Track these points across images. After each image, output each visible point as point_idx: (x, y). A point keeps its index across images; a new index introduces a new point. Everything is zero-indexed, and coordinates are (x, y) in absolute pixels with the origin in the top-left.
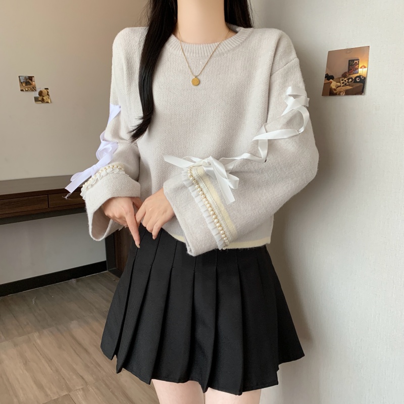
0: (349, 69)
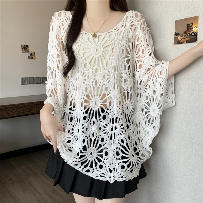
0: (188, 29)
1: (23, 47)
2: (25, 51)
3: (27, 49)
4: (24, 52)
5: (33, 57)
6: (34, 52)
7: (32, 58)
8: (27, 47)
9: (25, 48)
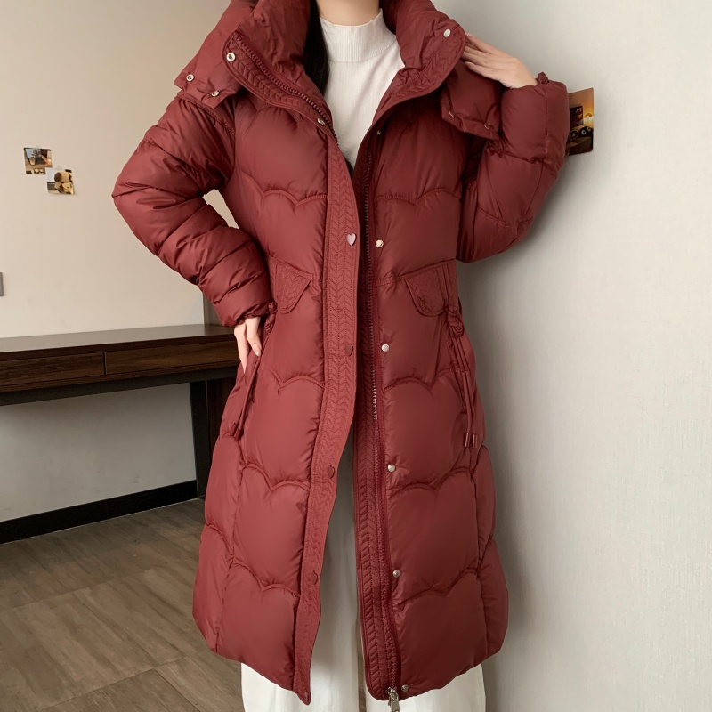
0: (572, 121)
1: (30, 156)
2: (37, 171)
3: (44, 163)
4: (32, 171)
5: (63, 185)
6: (67, 171)
7: (61, 190)
8: (43, 157)
9: (39, 158)
